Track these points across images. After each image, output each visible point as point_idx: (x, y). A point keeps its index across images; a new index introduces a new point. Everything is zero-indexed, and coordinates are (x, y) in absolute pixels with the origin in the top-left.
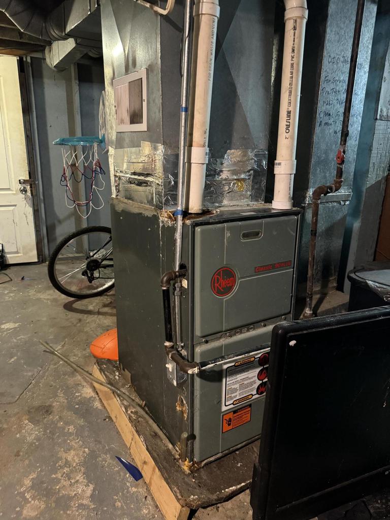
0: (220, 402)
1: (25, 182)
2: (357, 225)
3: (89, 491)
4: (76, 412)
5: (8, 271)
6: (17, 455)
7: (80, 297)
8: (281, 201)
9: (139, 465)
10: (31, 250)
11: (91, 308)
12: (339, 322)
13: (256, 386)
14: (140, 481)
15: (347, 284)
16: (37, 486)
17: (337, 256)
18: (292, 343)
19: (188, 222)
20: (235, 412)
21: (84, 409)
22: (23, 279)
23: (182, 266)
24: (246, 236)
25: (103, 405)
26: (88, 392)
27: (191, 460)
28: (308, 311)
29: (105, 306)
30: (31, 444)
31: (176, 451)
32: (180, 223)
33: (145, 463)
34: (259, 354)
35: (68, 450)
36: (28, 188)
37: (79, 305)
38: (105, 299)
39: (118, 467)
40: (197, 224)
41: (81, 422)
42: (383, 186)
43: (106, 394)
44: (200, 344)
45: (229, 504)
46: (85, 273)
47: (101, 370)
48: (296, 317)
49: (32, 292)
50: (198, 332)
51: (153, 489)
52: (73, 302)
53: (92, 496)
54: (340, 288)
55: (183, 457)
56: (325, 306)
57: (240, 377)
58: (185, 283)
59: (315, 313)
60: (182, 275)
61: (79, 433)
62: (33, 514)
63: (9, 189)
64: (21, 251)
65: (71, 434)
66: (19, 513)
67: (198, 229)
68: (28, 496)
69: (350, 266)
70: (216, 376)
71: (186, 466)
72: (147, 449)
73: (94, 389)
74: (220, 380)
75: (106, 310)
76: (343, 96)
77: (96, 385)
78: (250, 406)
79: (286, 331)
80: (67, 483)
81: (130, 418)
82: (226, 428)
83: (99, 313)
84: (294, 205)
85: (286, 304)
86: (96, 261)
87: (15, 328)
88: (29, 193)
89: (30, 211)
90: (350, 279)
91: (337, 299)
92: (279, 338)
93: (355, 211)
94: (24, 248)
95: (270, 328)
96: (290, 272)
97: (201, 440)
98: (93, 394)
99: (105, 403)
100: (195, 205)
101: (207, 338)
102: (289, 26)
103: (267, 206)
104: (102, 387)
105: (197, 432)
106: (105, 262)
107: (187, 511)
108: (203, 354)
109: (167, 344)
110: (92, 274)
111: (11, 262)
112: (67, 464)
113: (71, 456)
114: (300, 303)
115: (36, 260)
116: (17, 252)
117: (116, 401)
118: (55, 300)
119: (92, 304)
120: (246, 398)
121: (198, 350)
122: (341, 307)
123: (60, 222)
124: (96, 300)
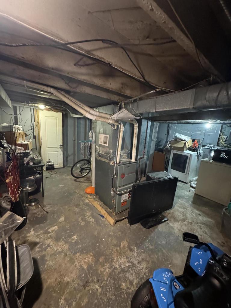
0: (121, 200)
1: (62, 145)
2: (148, 162)
3: (94, 220)
4: (86, 205)
5: (55, 170)
6: (76, 214)
7: (78, 178)
8: (133, 160)
9: (103, 214)
10: (61, 164)
11: (81, 181)
12: (143, 183)
13: (128, 197)
14: (104, 218)
15: (146, 176)
16: (82, 219)
17: (144, 169)
18: (136, 187)
19: (117, 165)
20: (124, 202)
21: (87, 205)
22: (60, 172)
23: (115, 173)
24: (127, 167)
25: (92, 204)
26: (87, 201)
27: (115, 212)
28: (138, 182)
29: (85, 180)
30: (78, 212)
31: (112, 211)
32: (115, 165)
33: (105, 214)
34: (129, 190)
35: (87, 213)
36: (62, 147)
37: (78, 180)
38: (85, 178)
39: (98, 216)
40: (118, 166)
41: (88, 207)
42: (153, 154)
43: (93, 201)
44: (118, 188)
45: (123, 221)
46: (80, 172)
47: (91, 196)
48: (136, 183)
49: (64, 176)
50: (118, 186)
51: (108, 219)
52: (76, 179)
53: (95, 221)
54: (145, 176)
55: (113, 212)
56: (141, 180)
57: (125, 195)
58: (116, 176)
59: (139, 182)
60: (115, 175)
61: (88, 209)
62: (83, 224)
63: (57, 147)
64: (58, 164)
65: (86, 210)
66: (80, 224)
67: (119, 166)
68: (81, 221)
69: (146, 172)
70: (120, 195)
71: (114, 214)
72: (106, 211)
73: (89, 200)
74: (121, 196)
75: (85, 181)
76: (145, 139)
77: (89, 199)
78: (127, 201)
79: (135, 185)
80: (88, 219)
81: (100, 205)
82: (122, 206)
83: (84, 182)
84: (136, 161)
85: (134, 180)
86: (83, 168)
87: (63, 186)
88: (62, 149)
89: (62, 153)
90: (147, 175)
91: (144, 179)
92: (134, 186)
93: (148, 159)
94: (59, 164)
95: (132, 185)
96: (135, 174)
97: (117, 208)
98: (89, 202)
99: (92, 203)
100: (118, 162)
101: (120, 187)
102: (135, 129)
103: (130, 160)
104: (91, 200)
105: (117, 206)
106: (86, 168)
107: (115, 221)
108: (118, 190)
109: (112, 188)
110: (82, 172)
111: (55, 167)
112: (87, 215)
113: (87, 214)
114: (137, 180)
115: (62, 167)
116: (57, 165)
117: (96, 202)
118: (71, 179)
119: (82, 180)
120: (126, 199)
121: (118, 189)
122: (145, 180)
123: (69, 156)
124: (82, 179)
